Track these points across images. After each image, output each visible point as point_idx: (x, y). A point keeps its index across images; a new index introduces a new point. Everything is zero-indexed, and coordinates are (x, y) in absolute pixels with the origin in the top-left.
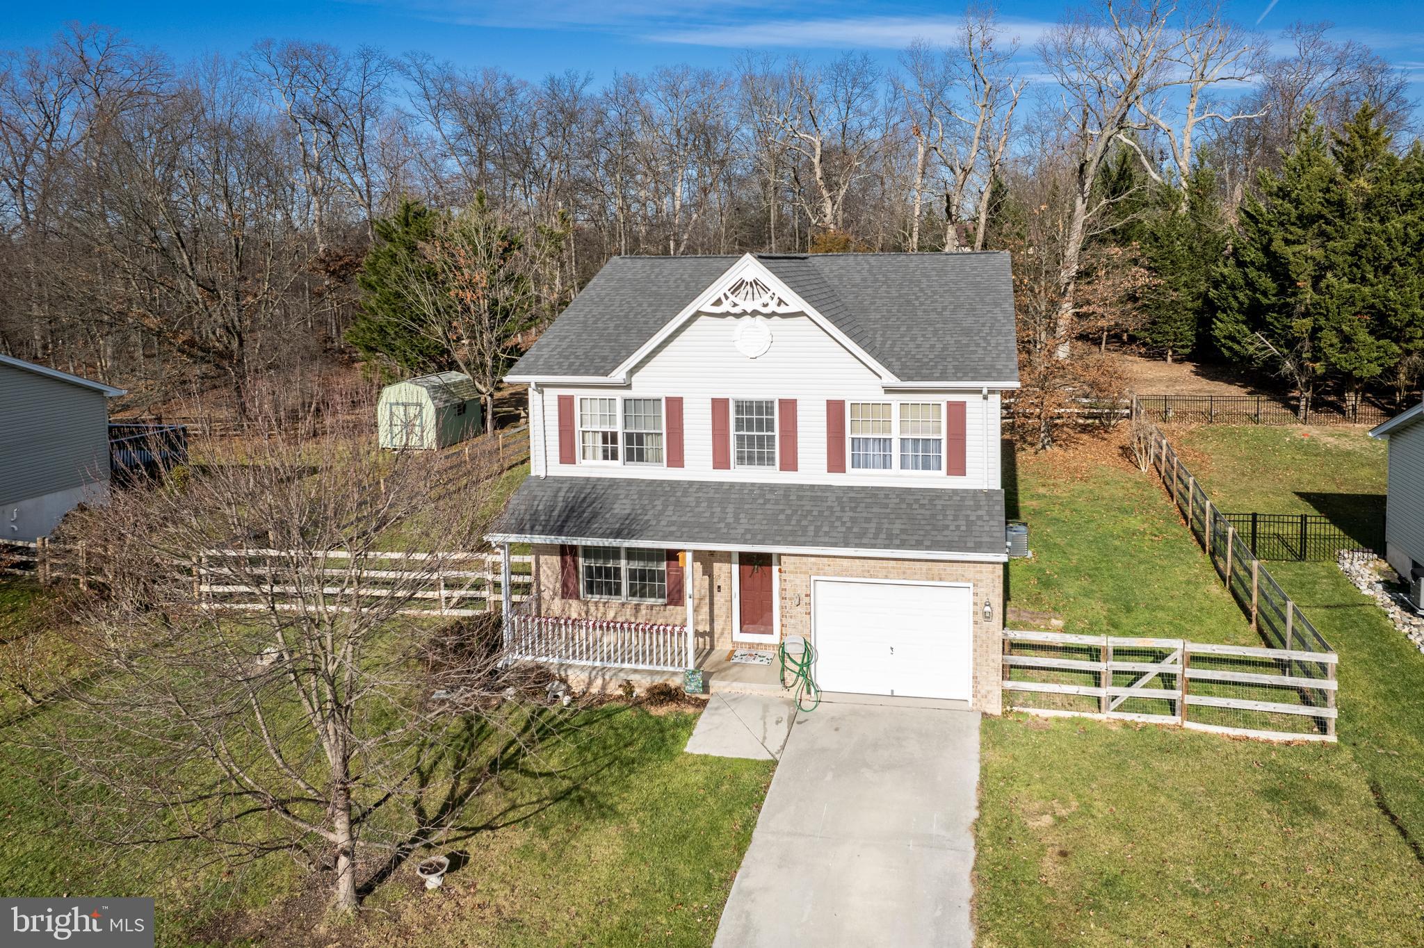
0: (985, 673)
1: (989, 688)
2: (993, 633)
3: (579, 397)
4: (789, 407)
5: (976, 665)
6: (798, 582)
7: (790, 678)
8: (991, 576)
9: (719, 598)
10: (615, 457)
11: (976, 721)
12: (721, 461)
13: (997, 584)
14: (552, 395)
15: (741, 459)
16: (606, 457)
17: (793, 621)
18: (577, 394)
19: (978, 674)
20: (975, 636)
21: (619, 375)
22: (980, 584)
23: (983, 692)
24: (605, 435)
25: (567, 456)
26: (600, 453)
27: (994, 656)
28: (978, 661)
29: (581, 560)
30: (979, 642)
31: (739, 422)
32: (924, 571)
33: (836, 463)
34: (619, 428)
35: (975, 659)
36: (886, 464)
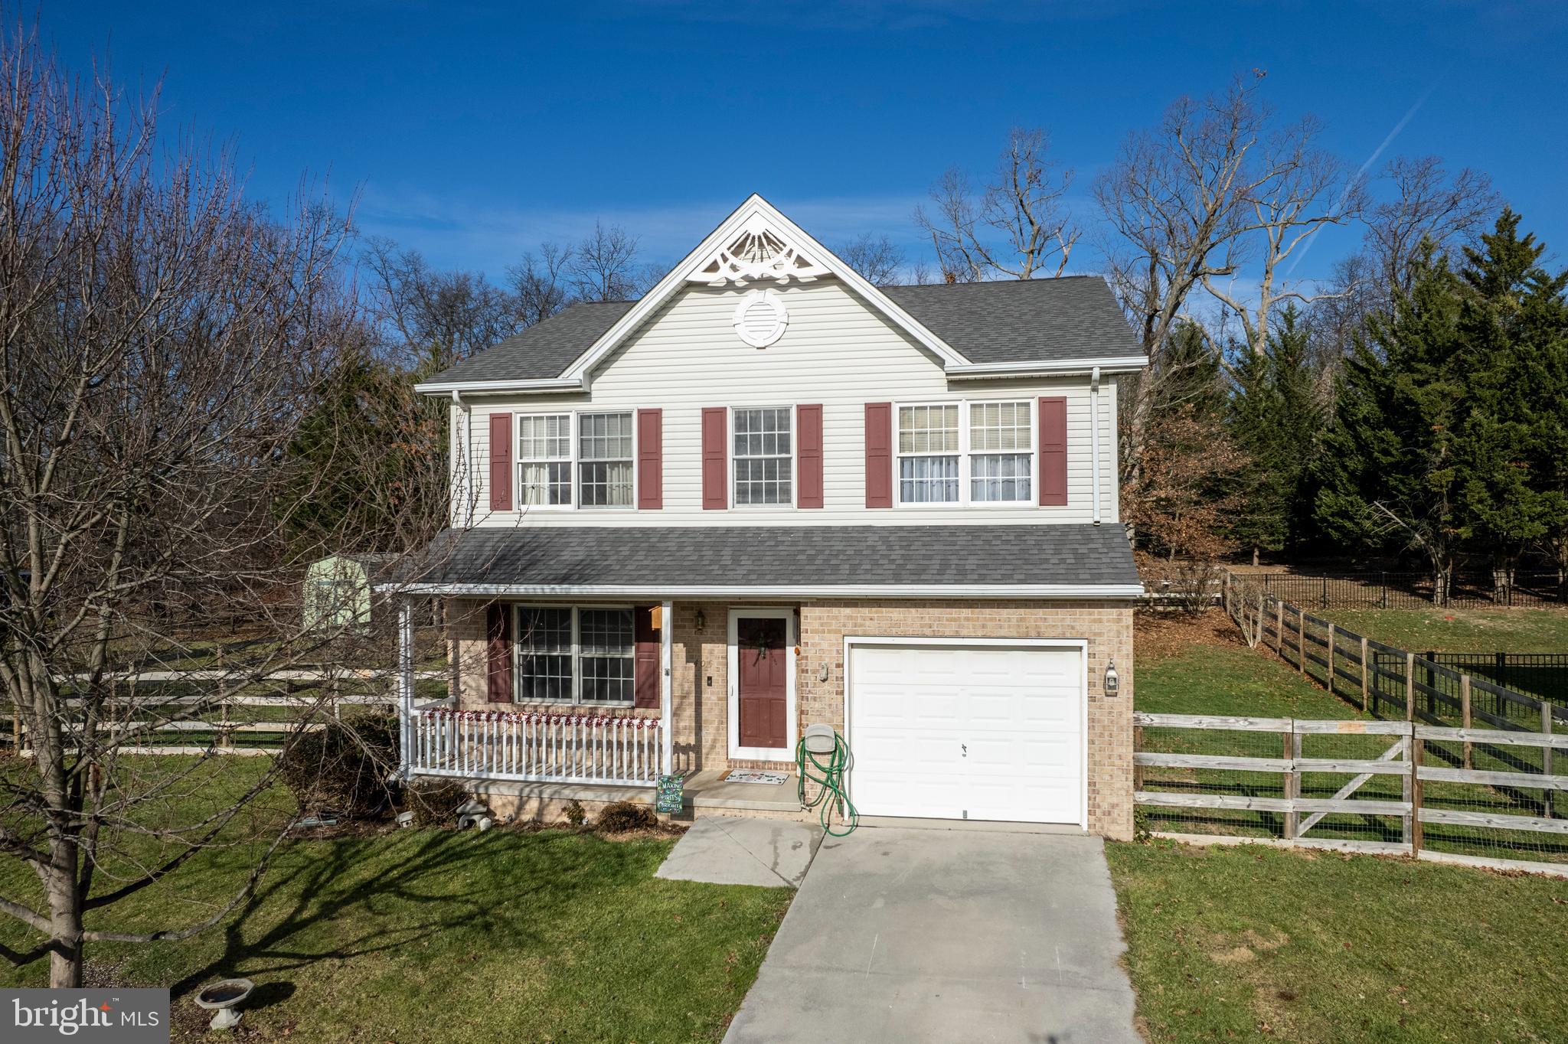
0: (1107, 777)
1: (1115, 800)
2: (1120, 714)
3: (519, 416)
4: (811, 415)
5: (1094, 765)
6: (825, 645)
7: (813, 791)
8: (1115, 627)
9: (709, 695)
10: (566, 499)
11: (1099, 846)
12: (714, 498)
13: (1124, 639)
14: (482, 414)
15: (742, 495)
16: (554, 499)
17: (817, 705)
18: (516, 410)
19: (1097, 779)
20: (1092, 720)
21: (574, 375)
22: (1098, 639)
23: (1105, 806)
24: (553, 466)
25: (501, 500)
26: (546, 495)
27: (1122, 750)
28: (1097, 758)
29: (516, 648)
30: (1098, 730)
31: (740, 441)
32: (1014, 622)
33: (878, 494)
34: (573, 457)
35: (1091, 755)
36: (950, 493)
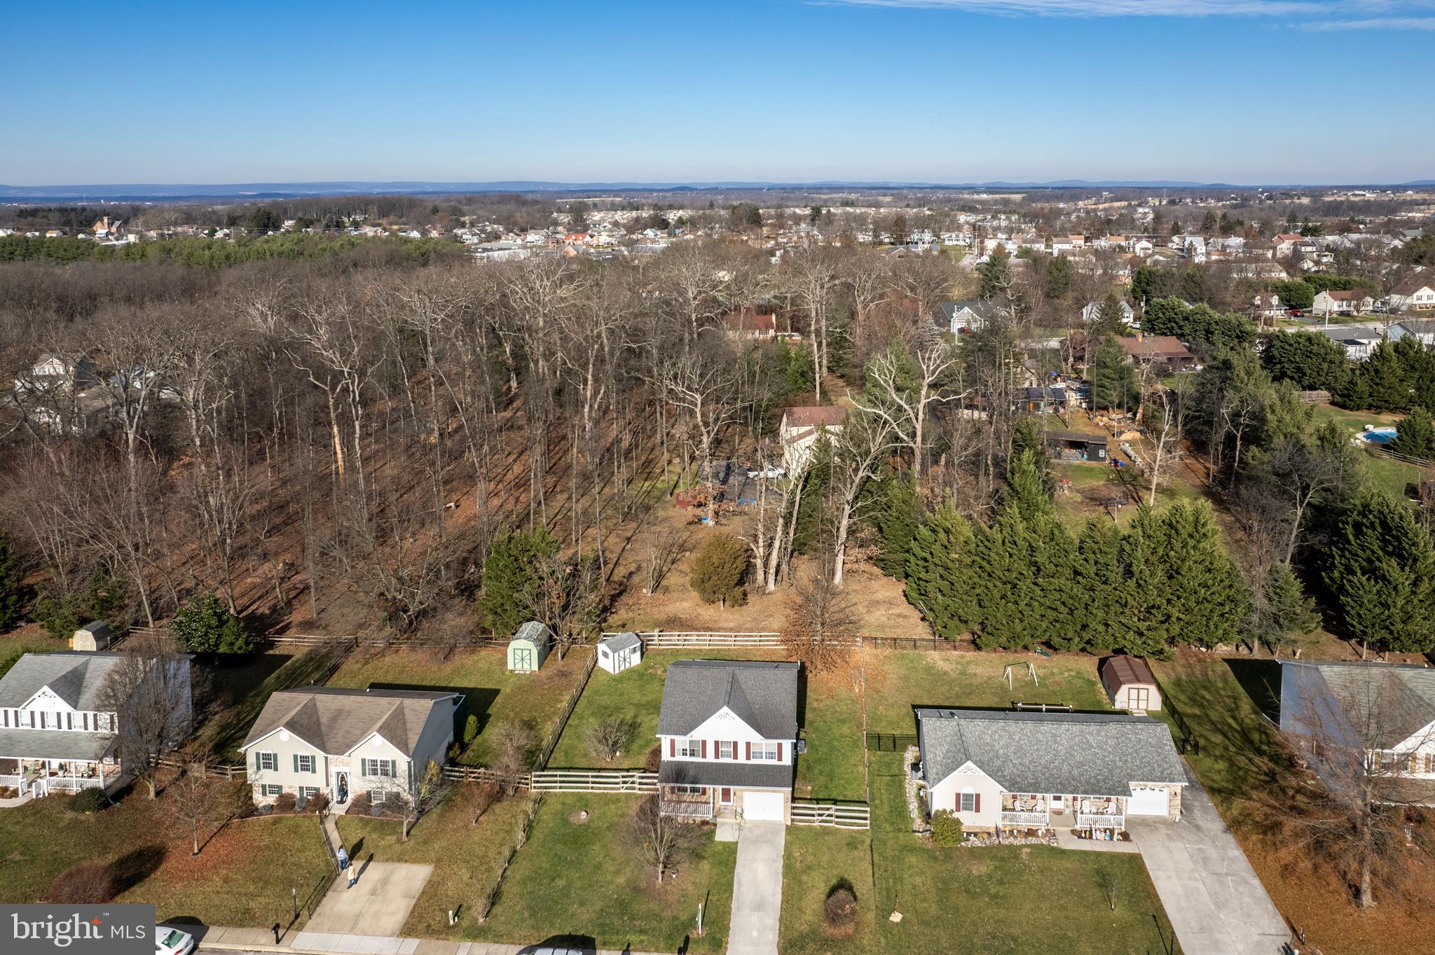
2: (789, 804)
4: (736, 743)
6: (739, 793)
7: (737, 816)
8: (788, 792)
10: (687, 755)
11: (784, 828)
12: (717, 757)
13: (790, 794)
14: (669, 739)
15: (722, 757)
16: (683, 756)
17: (737, 801)
18: (676, 740)
19: (785, 815)
20: (784, 806)
21: (689, 735)
22: (786, 794)
23: (786, 819)
24: (684, 750)
25: (673, 755)
27: (789, 811)
31: (722, 747)
32: (772, 791)
33: (748, 758)
34: (688, 749)
35: (784, 812)
36: (761, 758)
